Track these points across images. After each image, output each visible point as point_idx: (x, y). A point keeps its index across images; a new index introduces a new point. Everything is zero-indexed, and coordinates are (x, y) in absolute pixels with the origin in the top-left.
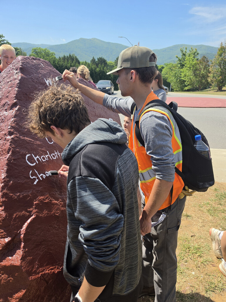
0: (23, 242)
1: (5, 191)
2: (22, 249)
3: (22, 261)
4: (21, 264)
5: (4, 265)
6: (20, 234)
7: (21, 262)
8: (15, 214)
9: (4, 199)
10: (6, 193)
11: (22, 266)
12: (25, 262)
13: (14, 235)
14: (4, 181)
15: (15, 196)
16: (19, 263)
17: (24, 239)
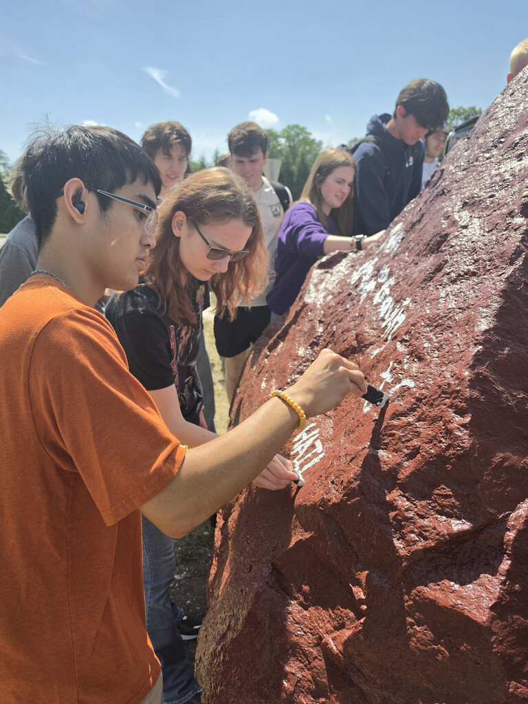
0: (508, 555)
1: (482, 369)
2: (503, 578)
3: (494, 616)
4: (491, 623)
5: (431, 597)
6: (503, 525)
7: (492, 619)
8: (502, 455)
9: (476, 394)
10: (486, 378)
11: (494, 634)
12: (505, 627)
13: (482, 520)
14: (484, 340)
15: (510, 398)
16: (485, 619)
17: (514, 547)
